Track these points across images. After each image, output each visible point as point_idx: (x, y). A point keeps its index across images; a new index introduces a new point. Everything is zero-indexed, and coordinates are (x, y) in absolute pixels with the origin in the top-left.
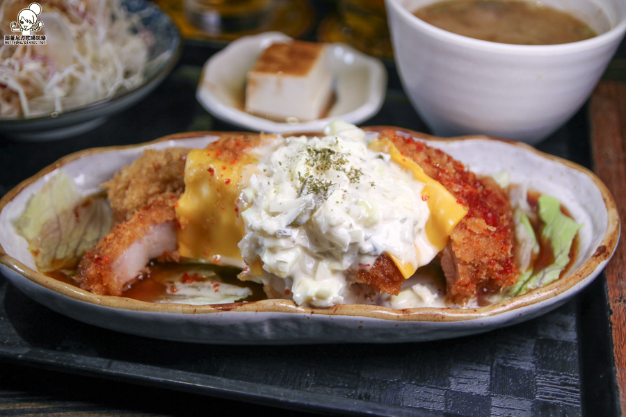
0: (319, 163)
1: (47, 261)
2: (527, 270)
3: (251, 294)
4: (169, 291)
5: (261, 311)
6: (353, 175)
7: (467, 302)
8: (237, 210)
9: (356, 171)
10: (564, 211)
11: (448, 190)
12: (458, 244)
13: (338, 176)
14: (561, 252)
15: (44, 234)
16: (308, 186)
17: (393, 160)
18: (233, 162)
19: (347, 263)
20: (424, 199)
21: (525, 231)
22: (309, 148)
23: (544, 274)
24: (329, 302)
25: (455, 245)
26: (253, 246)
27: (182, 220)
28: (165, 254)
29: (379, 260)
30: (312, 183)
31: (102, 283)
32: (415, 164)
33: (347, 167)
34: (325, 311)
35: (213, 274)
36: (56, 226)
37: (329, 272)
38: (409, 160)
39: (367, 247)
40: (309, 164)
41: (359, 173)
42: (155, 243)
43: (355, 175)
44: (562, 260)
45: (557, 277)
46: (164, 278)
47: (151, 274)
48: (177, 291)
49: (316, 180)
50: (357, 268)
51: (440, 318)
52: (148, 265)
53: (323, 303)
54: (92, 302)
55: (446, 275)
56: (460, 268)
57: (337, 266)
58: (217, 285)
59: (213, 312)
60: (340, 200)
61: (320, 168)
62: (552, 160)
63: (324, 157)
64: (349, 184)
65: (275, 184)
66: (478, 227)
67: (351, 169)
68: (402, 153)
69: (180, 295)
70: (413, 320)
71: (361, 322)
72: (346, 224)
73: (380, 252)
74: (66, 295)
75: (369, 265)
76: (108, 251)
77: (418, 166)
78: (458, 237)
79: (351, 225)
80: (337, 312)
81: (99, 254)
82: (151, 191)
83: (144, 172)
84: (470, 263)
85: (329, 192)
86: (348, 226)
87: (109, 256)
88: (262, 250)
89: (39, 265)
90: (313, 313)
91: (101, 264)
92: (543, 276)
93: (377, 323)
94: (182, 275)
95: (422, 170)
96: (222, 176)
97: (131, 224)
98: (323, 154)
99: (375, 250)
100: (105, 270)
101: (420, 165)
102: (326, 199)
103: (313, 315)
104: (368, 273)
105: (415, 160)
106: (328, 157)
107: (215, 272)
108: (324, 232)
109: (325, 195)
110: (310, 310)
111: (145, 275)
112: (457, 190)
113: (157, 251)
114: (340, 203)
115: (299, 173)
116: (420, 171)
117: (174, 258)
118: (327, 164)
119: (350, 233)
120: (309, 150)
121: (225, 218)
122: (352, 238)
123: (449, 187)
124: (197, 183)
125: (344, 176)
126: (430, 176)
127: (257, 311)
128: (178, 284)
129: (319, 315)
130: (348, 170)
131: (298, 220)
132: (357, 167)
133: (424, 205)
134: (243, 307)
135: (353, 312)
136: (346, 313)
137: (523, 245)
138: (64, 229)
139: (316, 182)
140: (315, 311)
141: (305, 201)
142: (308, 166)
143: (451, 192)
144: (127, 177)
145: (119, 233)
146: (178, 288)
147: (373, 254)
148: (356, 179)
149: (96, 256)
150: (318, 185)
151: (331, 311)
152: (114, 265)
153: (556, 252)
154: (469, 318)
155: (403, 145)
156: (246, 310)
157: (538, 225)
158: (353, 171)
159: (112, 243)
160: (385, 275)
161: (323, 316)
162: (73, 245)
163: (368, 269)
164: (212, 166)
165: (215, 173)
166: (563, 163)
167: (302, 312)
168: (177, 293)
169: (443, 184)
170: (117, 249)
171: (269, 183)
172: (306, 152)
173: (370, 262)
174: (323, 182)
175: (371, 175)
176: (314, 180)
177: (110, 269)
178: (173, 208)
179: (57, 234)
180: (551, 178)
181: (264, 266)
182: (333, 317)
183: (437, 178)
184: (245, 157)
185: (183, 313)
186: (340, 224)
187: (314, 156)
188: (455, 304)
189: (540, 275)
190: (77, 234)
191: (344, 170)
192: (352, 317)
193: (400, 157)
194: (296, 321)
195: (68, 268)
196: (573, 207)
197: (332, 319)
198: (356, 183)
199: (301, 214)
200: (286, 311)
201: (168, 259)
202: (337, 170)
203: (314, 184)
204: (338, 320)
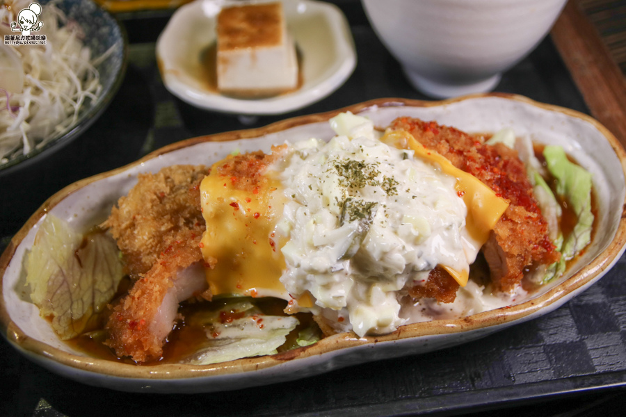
0: (351, 180)
1: (64, 324)
2: (558, 238)
3: (298, 323)
4: (210, 336)
5: (325, 352)
6: (387, 186)
7: (513, 288)
8: (272, 244)
9: (389, 179)
10: (571, 160)
11: (480, 180)
12: (504, 238)
13: (375, 192)
14: (583, 210)
15: (51, 293)
16: (348, 211)
17: (418, 156)
18: (256, 191)
19: (401, 283)
20: (459, 195)
21: (543, 194)
22: (336, 164)
23: (577, 239)
24: (392, 328)
25: (501, 239)
26: (301, 282)
27: (211, 261)
28: (195, 295)
29: (432, 272)
30: (353, 207)
31: (142, 348)
32: (440, 156)
33: (380, 179)
34: (389, 337)
35: (251, 306)
36: (61, 278)
37: (383, 295)
38: (434, 153)
39: (421, 264)
40: (343, 185)
41: (393, 183)
42: (184, 287)
43: (390, 186)
44: (587, 218)
45: (588, 238)
46: (199, 320)
47: (185, 320)
48: (219, 333)
49: (356, 202)
50: (412, 285)
51: (502, 320)
52: (179, 310)
53: (386, 330)
54: (141, 377)
55: (491, 266)
56: (509, 262)
57: (392, 288)
58: (260, 321)
59: (277, 364)
60: (384, 219)
61: (353, 186)
62: (552, 110)
63: (355, 173)
64: (387, 197)
65: (312, 213)
66: (520, 216)
67: (384, 179)
68: (425, 146)
69: (224, 339)
70: (477, 328)
71: (427, 340)
72: (400, 247)
73: (434, 266)
74: (111, 374)
75: (424, 281)
76: (141, 313)
77: (445, 159)
78: (503, 232)
79: (404, 248)
80: (401, 336)
81: (130, 317)
82: (163, 229)
83: (149, 205)
84: (519, 255)
85: (373, 213)
86: (401, 248)
87: (144, 319)
88: (311, 285)
89: (60, 332)
90: (376, 341)
91: (137, 330)
92: (576, 242)
93: (443, 338)
94: (218, 313)
95: (450, 163)
96: (249, 210)
97: (157, 275)
98: (354, 170)
99: (429, 265)
100: (144, 335)
101: (445, 156)
102: (371, 223)
103: (378, 343)
104: (424, 288)
105: (439, 152)
106: (360, 172)
107: (252, 303)
108: (377, 260)
109: (369, 219)
110: (373, 340)
111: (179, 323)
112: (489, 178)
113: (186, 294)
114: (384, 222)
115: (336, 198)
116: (449, 164)
117: (207, 298)
118: (361, 181)
119: (405, 256)
120: (337, 167)
121: (259, 251)
122: (407, 259)
123: (480, 176)
124: (218, 217)
125: (379, 189)
126: (458, 167)
127: (321, 353)
128: (217, 325)
129: (383, 342)
130: (381, 181)
131: (350, 253)
132: (389, 176)
133: (461, 201)
134: (306, 352)
135: (417, 333)
136: (410, 335)
137: (547, 209)
138: (70, 280)
139: (356, 205)
140: (379, 339)
141: (351, 230)
142: (342, 188)
143: (483, 182)
144: (129, 212)
145: (146, 288)
146: (219, 330)
147: (427, 269)
148: (393, 191)
149: (129, 321)
150: (359, 208)
151: (395, 336)
152: (152, 328)
153: (578, 210)
154: (528, 313)
155: (422, 135)
156: (310, 355)
157: (551, 181)
158: (387, 181)
159: (141, 302)
160: (440, 287)
161: (387, 342)
162: (87, 298)
163: (423, 284)
164: (233, 199)
165: (240, 206)
166: (563, 112)
167: (365, 342)
168: (220, 337)
169: (474, 175)
170: (151, 309)
171: (305, 213)
172: (334, 170)
173: (425, 277)
174: (363, 203)
175: (405, 181)
176: (354, 203)
177: (148, 332)
178: (198, 249)
179: (64, 288)
180: (552, 128)
181: (317, 302)
182: (397, 341)
183: (465, 168)
184: (265, 181)
185: (245, 370)
186: (392, 249)
187: (344, 173)
188: (503, 292)
189: (573, 241)
190: (86, 282)
191: (378, 182)
192: (417, 338)
193: (424, 151)
194: (362, 352)
195: (92, 330)
196: (581, 156)
197: (397, 344)
198: (394, 195)
199: (352, 246)
200: (350, 346)
201: (198, 299)
202: (373, 185)
203: (355, 207)
204: (403, 343)
